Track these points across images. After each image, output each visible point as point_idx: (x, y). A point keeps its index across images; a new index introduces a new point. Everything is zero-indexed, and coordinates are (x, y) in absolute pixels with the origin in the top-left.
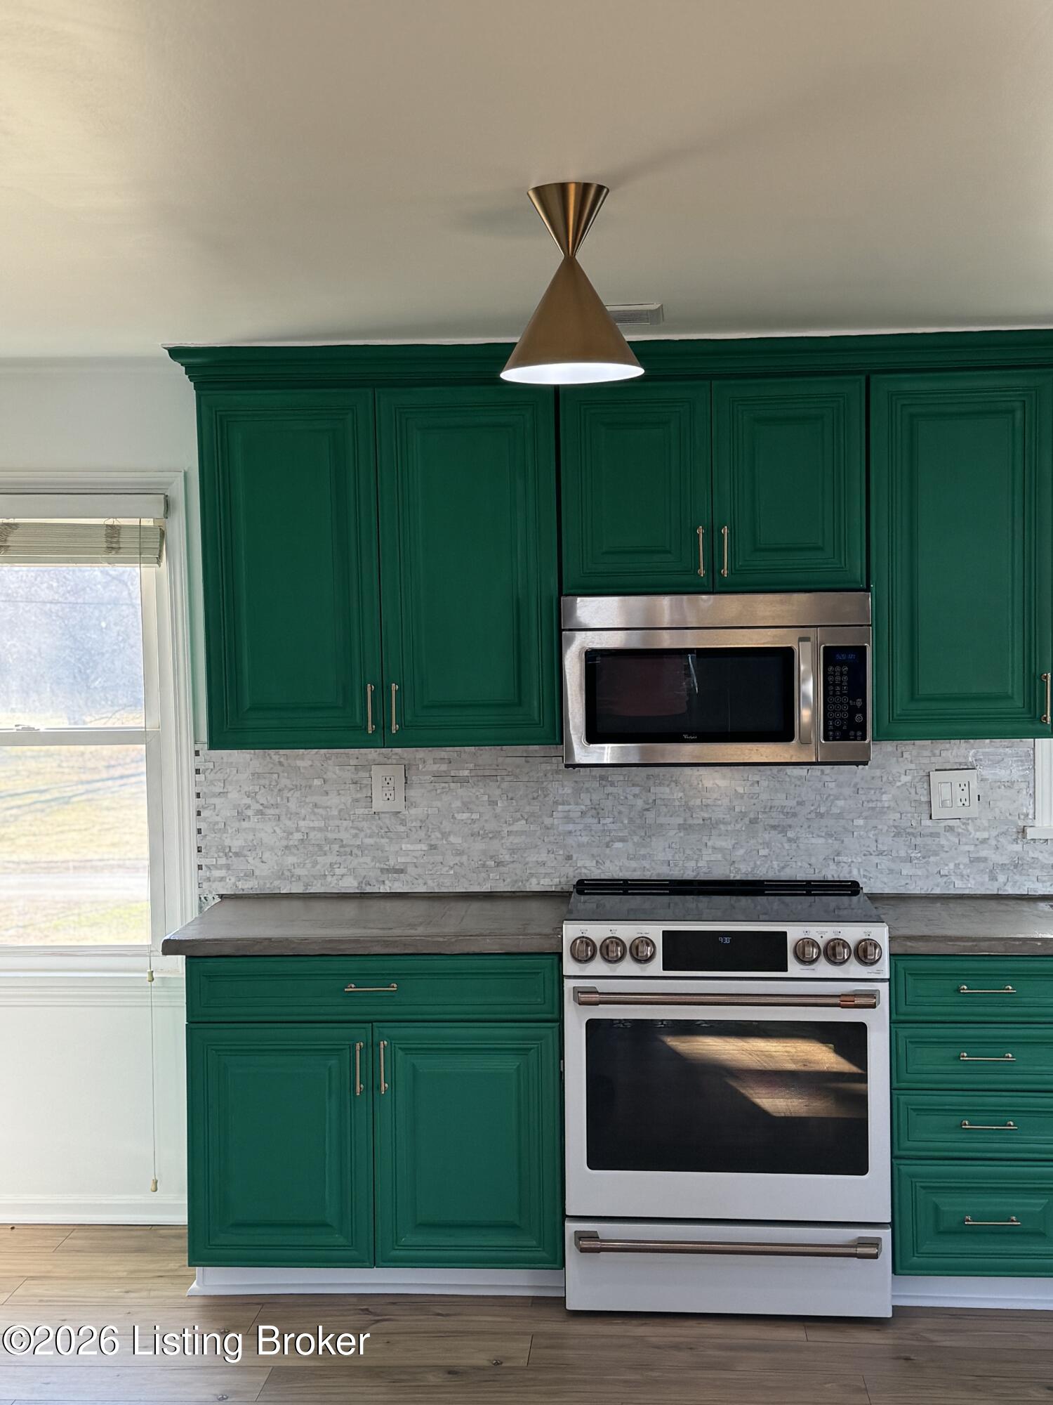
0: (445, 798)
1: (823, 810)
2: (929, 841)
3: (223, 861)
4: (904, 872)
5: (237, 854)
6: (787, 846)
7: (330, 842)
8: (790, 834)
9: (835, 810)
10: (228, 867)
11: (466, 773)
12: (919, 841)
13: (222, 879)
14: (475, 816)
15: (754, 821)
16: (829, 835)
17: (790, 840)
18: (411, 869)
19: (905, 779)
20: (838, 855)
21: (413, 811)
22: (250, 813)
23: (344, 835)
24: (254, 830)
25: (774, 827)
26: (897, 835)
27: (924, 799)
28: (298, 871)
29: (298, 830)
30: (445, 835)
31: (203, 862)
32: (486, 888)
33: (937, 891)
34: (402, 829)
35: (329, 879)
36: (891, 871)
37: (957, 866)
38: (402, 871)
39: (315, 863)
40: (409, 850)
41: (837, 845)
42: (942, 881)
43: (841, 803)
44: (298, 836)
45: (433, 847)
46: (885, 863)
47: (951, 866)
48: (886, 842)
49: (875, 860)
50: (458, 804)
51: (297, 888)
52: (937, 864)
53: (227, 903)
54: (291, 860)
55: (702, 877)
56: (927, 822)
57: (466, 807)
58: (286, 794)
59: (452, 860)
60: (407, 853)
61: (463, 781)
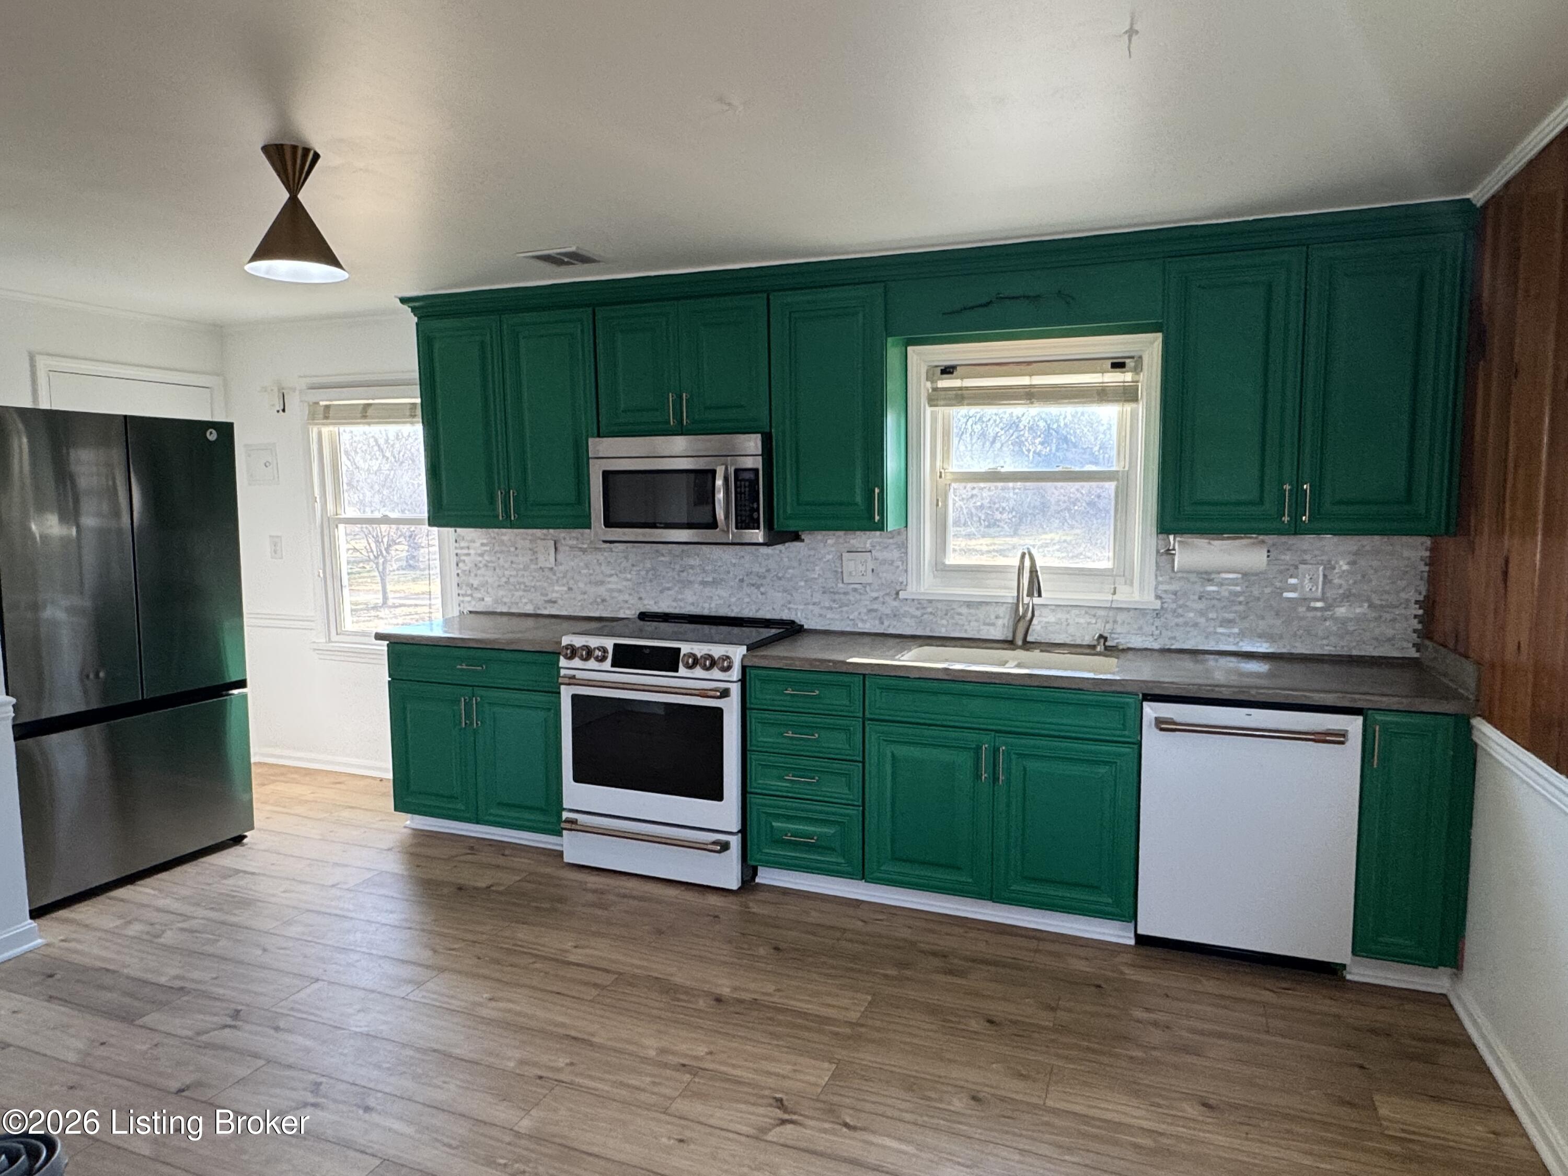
0: (576, 560)
1: (780, 575)
2: (842, 596)
3: (469, 592)
4: (828, 616)
5: (476, 589)
6: (760, 596)
7: (519, 583)
8: (762, 589)
9: (788, 576)
10: (471, 595)
11: (585, 546)
12: (837, 597)
13: (469, 602)
14: (591, 571)
15: (742, 581)
16: (785, 591)
17: (762, 594)
18: (560, 602)
19: (829, 557)
20: (790, 603)
21: (560, 567)
22: (481, 565)
23: (526, 580)
24: (484, 576)
25: (753, 585)
26: (824, 593)
27: (840, 570)
28: (505, 600)
29: (504, 576)
30: (576, 582)
31: (460, 592)
32: (597, 614)
33: (848, 629)
34: (555, 578)
35: (520, 605)
36: (821, 615)
37: (860, 614)
38: (555, 602)
39: (513, 595)
40: (557, 591)
41: (789, 597)
42: (851, 623)
43: (790, 571)
44: (504, 579)
45: (570, 589)
46: (817, 610)
47: (856, 613)
48: (817, 597)
49: (811, 607)
50: (582, 564)
51: (505, 610)
52: (847, 612)
53: (473, 615)
54: (501, 593)
55: (713, 614)
56: (840, 585)
57: (587, 566)
58: (499, 555)
59: (580, 597)
60: (557, 592)
61: (584, 551)
